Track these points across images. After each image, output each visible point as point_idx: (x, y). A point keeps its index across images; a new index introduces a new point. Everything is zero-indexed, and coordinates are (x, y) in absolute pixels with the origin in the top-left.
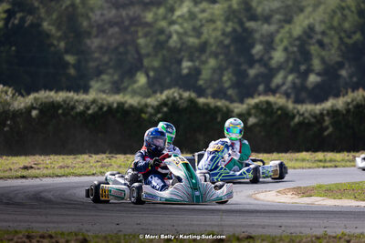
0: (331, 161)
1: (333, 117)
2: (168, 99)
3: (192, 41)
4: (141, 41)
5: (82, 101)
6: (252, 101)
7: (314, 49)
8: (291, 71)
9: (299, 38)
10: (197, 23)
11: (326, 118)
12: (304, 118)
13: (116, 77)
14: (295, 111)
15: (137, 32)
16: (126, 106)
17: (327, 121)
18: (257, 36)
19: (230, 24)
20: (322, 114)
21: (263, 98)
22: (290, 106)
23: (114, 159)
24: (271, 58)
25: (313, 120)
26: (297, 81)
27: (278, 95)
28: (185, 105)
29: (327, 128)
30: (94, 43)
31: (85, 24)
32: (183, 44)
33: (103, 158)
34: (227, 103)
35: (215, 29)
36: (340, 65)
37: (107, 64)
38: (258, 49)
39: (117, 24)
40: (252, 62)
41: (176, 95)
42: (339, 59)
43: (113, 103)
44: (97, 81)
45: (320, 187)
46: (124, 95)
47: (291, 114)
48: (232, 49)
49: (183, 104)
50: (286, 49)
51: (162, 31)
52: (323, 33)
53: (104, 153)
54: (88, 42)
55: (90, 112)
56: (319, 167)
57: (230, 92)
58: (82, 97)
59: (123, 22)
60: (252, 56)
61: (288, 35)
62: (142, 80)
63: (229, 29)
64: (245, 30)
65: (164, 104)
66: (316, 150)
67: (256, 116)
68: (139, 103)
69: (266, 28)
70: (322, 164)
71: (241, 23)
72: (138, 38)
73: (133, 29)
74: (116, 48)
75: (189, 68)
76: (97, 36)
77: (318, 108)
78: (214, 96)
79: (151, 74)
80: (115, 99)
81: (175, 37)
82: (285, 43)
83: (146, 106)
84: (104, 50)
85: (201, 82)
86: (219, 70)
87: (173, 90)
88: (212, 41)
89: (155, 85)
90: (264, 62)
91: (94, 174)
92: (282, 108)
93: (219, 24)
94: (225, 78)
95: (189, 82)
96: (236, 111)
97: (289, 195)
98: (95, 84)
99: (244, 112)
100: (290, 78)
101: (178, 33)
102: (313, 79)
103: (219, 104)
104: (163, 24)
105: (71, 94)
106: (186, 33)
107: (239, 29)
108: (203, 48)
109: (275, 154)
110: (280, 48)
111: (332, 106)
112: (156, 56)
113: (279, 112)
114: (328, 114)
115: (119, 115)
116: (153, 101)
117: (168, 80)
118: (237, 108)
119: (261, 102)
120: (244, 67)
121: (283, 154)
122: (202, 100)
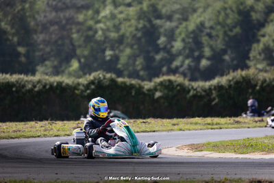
0: (216, 124)
1: (219, 91)
2: (95, 79)
3: (113, 35)
4: (75, 36)
5: (31, 81)
6: (158, 80)
7: (205, 39)
8: (187, 57)
9: (193, 32)
10: (117, 22)
11: (214, 92)
12: (197, 92)
13: (56, 63)
14: (190, 87)
15: (71, 29)
16: (64, 84)
17: (214, 94)
18: (162, 30)
19: (141, 22)
20: (210, 89)
21: (166, 78)
22: (187, 83)
23: (54, 125)
24: (172, 47)
25: (203, 93)
26: (192, 64)
27: (177, 75)
28: (107, 84)
29: (214, 99)
30: (40, 38)
31: (32, 23)
32: (106, 38)
33: (45, 124)
34: (139, 82)
35: (130, 26)
36: (224, 52)
37: (49, 53)
38: (162, 40)
39: (56, 23)
40: (158, 50)
41: (101, 76)
42: (223, 47)
43: (53, 83)
44: (42, 66)
45: (209, 144)
46: (62, 76)
47: (187, 89)
48: (143, 40)
49: (106, 83)
50: (183, 40)
51: (90, 28)
52: (211, 28)
53: (47, 120)
54: (35, 37)
55: (36, 89)
56: (208, 129)
57: (142, 73)
58: (30, 78)
59: (61, 22)
60: (158, 45)
61: (184, 30)
62: (75, 65)
63: (140, 26)
64: (153, 26)
65: (92, 82)
66: (205, 116)
67: (161, 91)
68: (73, 82)
69: (168, 25)
70: (210, 127)
71: (150, 21)
72: (72, 33)
73: (68, 27)
74: (56, 42)
75: (111, 55)
76: (41, 32)
77: (207, 84)
78: (130, 76)
79: (82, 60)
80: (55, 79)
81: (100, 33)
82: (183, 35)
83: (79, 84)
84: (47, 43)
85: (119, 66)
86: (133, 57)
87: (99, 72)
88: (128, 34)
89: (86, 68)
90: (167, 50)
91: (39, 136)
92: (180, 85)
93: (133, 22)
94: (137, 63)
95: (111, 66)
96: (146, 87)
97: (186, 150)
98: (40, 69)
99: (152, 88)
100: (187, 62)
101: (102, 29)
102: (204, 63)
103: (133, 82)
104: (91, 23)
105: (22, 76)
106: (108, 30)
107: (148, 25)
108: (121, 40)
109: (175, 119)
110: (179, 39)
111: (218, 83)
112: (86, 47)
113: (178, 88)
114: (215, 88)
115: (58, 91)
116: (83, 81)
117: (95, 65)
118: (147, 85)
119: (165, 80)
120: (151, 54)
121: (181, 120)
122: (120, 80)
